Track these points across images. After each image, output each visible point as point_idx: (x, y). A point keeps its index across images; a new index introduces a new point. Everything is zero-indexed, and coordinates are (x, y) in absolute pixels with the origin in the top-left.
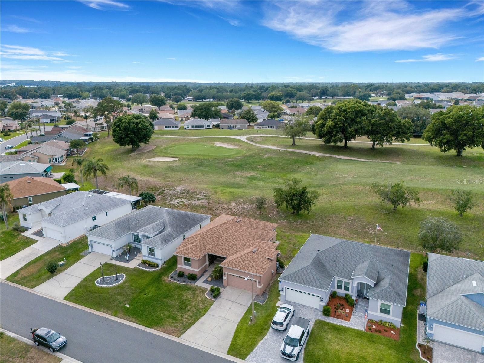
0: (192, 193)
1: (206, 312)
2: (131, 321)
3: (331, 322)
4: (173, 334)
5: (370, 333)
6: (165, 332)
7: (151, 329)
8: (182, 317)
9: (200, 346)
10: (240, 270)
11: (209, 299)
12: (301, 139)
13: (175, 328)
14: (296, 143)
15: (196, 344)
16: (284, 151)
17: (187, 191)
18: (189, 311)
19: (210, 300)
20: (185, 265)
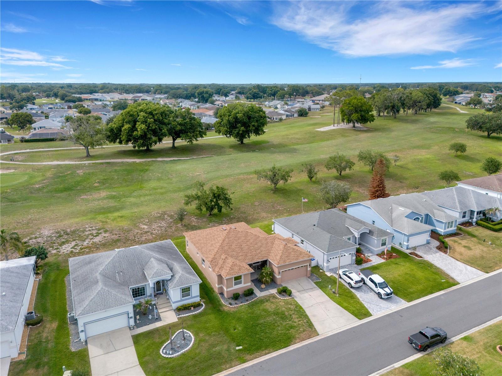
0: (74, 232)
1: (301, 308)
2: (266, 354)
3: (367, 266)
4: (312, 336)
5: (389, 261)
6: (304, 340)
7: (291, 346)
8: (295, 322)
9: (339, 329)
10: (296, 261)
11: (287, 298)
12: (104, 148)
13: (305, 332)
14: (91, 154)
15: (336, 330)
16: (92, 163)
17: (62, 232)
18: (291, 315)
19: (290, 300)
20: (236, 284)
